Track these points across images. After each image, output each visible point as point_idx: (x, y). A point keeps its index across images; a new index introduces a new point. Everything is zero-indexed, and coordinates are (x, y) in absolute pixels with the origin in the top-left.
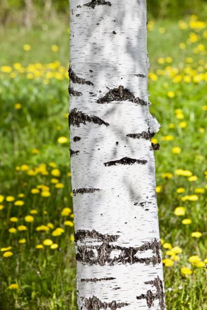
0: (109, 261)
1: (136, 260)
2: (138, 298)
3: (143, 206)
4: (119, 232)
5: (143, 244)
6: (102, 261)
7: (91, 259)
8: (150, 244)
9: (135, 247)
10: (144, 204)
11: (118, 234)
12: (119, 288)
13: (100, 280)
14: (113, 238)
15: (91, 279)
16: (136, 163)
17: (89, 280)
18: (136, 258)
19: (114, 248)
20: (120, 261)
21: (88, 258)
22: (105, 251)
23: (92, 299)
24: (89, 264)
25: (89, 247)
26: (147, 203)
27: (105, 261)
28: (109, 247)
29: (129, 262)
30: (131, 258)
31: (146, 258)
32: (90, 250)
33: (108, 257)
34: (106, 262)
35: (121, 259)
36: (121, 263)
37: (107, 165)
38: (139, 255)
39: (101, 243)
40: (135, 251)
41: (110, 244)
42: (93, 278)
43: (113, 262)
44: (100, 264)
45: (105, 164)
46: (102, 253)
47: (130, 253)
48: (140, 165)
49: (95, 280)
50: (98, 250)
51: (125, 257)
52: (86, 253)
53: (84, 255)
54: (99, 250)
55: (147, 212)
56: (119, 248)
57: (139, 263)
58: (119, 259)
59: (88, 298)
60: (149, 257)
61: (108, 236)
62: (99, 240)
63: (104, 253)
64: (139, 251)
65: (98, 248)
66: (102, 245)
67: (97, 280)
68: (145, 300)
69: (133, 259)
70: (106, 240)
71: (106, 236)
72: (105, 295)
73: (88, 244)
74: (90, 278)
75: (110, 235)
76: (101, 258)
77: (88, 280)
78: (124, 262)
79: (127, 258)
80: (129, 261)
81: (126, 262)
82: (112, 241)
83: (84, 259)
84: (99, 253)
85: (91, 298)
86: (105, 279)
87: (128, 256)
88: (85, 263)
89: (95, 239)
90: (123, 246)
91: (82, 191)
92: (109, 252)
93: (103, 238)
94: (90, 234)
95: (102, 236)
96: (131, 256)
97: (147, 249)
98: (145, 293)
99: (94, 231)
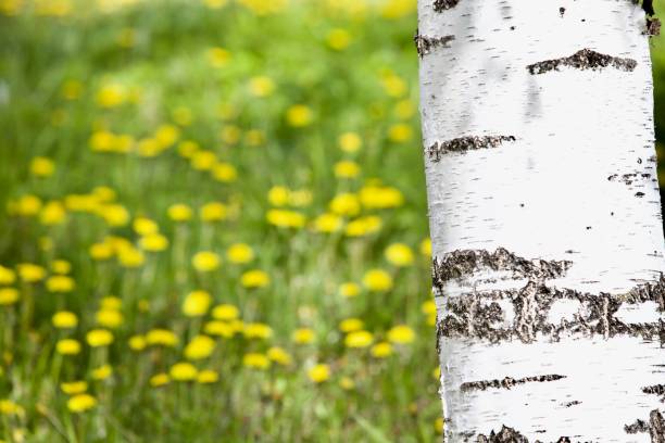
0: (547, 330)
1: (618, 327)
2: (629, 429)
3: (630, 183)
4: (570, 252)
5: (635, 284)
6: (524, 331)
7: (491, 326)
8: (650, 286)
9: (614, 293)
10: (631, 178)
11: (568, 257)
12: (576, 403)
13: (522, 381)
14: (555, 269)
15: (496, 382)
16: (610, 65)
17: (489, 385)
18: (618, 323)
19: (559, 294)
20: (577, 330)
21: (485, 325)
22: (535, 305)
23: (501, 434)
24: (487, 342)
25: (487, 296)
26: (639, 176)
27: (535, 330)
28: (545, 291)
29: (600, 332)
30: (606, 323)
31: (643, 323)
32: (489, 302)
33: (542, 319)
34: (539, 333)
35: (578, 325)
36: (579, 334)
37: (536, 70)
38: (625, 315)
39: (526, 280)
40: (614, 304)
41: (549, 283)
42: (500, 380)
43: (558, 331)
44: (520, 338)
45: (531, 68)
46: (525, 308)
47: (602, 309)
48: (621, 72)
49: (506, 383)
50: (514, 301)
51: (591, 318)
52: (479, 312)
53: (470, 317)
54: (518, 302)
55: (638, 198)
56: (572, 294)
57: (626, 335)
58: (573, 323)
59: (488, 435)
60: (649, 322)
61: (542, 262)
62: (518, 274)
63: (531, 308)
64: (625, 305)
65: (515, 297)
66: (525, 289)
67: (514, 382)
68: (647, 435)
69: (612, 324)
70: (537, 273)
71: (537, 263)
72: (536, 422)
73: (482, 288)
74: (490, 379)
75: (548, 261)
76: (523, 322)
77: (484, 385)
78: (589, 331)
79: (595, 323)
80: (599, 329)
81: (592, 332)
82: (552, 274)
83: (471, 328)
84: (518, 311)
85: (496, 432)
86: (535, 379)
87: (597, 317)
88: (476, 339)
89: (504, 273)
90: (582, 290)
91: (459, 146)
92: (546, 306)
93: (527, 270)
94: (490, 261)
95: (526, 262)
96: (605, 318)
97: (643, 300)
98: (646, 419)
99: (502, 251)
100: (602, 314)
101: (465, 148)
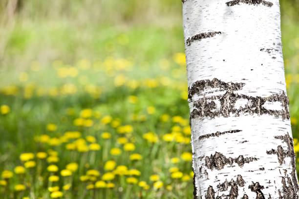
0: (234, 111)
1: (264, 111)
2: (268, 153)
3: (270, 52)
4: (244, 79)
5: (271, 94)
6: (224, 113)
7: (211, 111)
8: (278, 95)
9: (262, 97)
10: (270, 51)
11: (243, 82)
12: (246, 141)
13: (224, 133)
14: (238, 86)
15: (213, 134)
16: (261, 4)
17: (210, 135)
18: (264, 109)
19: (239, 97)
20: (247, 111)
21: (209, 111)
22: (229, 101)
23: (215, 155)
24: (209, 118)
25: (209, 99)
26: (274, 50)
27: (229, 111)
28: (233, 95)
29: (256, 113)
30: (259, 109)
31: (275, 110)
32: (210, 101)
33: (232, 107)
34: (231, 113)
35: (247, 109)
36: (248, 113)
37: (230, 4)
38: (267, 106)
39: (225, 91)
40: (263, 101)
41: (235, 92)
42: (215, 133)
43: (238, 112)
44: (223, 115)
45: (228, 4)
46: (225, 103)
47: (257, 103)
48: (266, 7)
49: (218, 134)
50: (220, 100)
51: (253, 107)
52: (206, 106)
53: (203, 108)
54: (222, 100)
55: (273, 59)
56: (245, 97)
57: (267, 114)
58: (245, 109)
59: (209, 156)
60: (278, 110)
61: (232, 84)
62: (222, 89)
63: (227, 103)
64: (267, 102)
65: (221, 98)
66: (225, 95)
67: (220, 133)
68: (276, 155)
69: (261, 109)
70: (230, 88)
71: (230, 84)
72: (229, 150)
73: (208, 95)
74: (211, 133)
75: (235, 83)
76: (224, 108)
77: (208, 136)
78: (252, 112)
79: (254, 109)
80: (256, 111)
81: (253, 112)
82: (236, 89)
83: (203, 113)
84: (222, 104)
85: (213, 155)
86: (229, 132)
87: (255, 106)
88: (205, 117)
89: (217, 88)
90: (249, 95)
91: (198, 37)
92: (234, 102)
93: (226, 87)
94: (211, 84)
95: (225, 84)
96: (258, 107)
97: (275, 101)
98: (276, 149)
99: (216, 79)
100: (257, 105)
101: (200, 38)
